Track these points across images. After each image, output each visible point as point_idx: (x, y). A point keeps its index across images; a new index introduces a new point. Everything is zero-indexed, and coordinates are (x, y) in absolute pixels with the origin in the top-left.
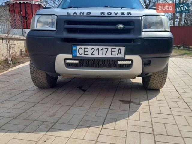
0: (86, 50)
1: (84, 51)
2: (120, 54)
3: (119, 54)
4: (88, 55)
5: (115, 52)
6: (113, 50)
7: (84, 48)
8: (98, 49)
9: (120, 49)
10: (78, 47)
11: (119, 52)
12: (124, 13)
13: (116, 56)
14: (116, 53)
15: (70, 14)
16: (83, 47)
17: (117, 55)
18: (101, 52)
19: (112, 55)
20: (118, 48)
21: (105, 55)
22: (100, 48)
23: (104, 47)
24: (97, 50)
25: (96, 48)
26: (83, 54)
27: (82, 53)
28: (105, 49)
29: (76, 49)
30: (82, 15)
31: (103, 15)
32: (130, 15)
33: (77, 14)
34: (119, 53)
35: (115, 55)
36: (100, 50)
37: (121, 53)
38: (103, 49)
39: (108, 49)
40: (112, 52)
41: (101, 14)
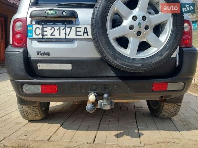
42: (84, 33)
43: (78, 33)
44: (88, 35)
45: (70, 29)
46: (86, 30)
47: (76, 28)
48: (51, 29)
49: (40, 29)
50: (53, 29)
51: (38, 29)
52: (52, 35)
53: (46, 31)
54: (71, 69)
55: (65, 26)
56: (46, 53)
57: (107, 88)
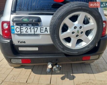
42: (45, 31)
43: (42, 31)
44: (47, 32)
45: (37, 28)
46: (46, 29)
47: (41, 28)
48: (25, 29)
49: (19, 28)
50: (27, 29)
51: (17, 28)
52: (26, 32)
53: (23, 30)
54: (38, 50)
55: (34, 27)
56: (23, 42)
57: (58, 60)
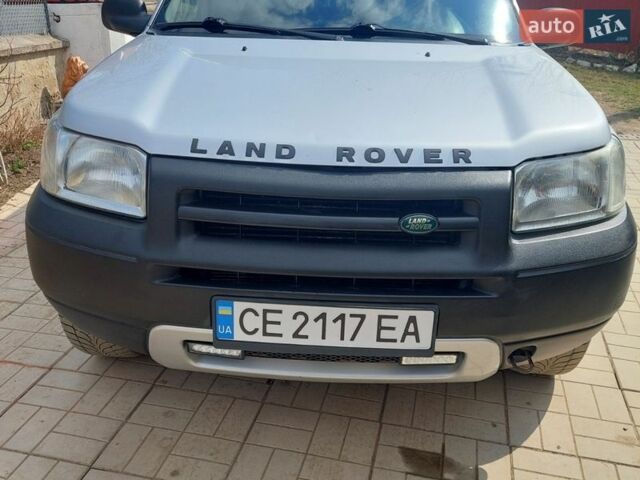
0: (270, 317)
1: (265, 322)
2: (413, 337)
3: (408, 337)
4: (280, 335)
5: (393, 329)
6: (385, 323)
7: (265, 312)
8: (323, 316)
9: (412, 320)
10: (239, 306)
11: (411, 329)
12: (439, 151)
13: (398, 346)
14: (398, 334)
15: (204, 152)
16: (259, 307)
17: (403, 340)
18: (333, 329)
19: (379, 339)
20: (404, 315)
21: (352, 339)
22: (333, 312)
23: (348, 311)
24: (316, 320)
25: (314, 311)
26: (261, 331)
27: (256, 330)
28: (352, 316)
29: (230, 313)
30: (254, 158)
31: (345, 163)
32: (462, 164)
33: (232, 154)
34: (411, 334)
35: (395, 341)
36: (329, 319)
37: (416, 333)
38: (342, 317)
39: (363, 317)
40: (380, 328)
41: (339, 159)
